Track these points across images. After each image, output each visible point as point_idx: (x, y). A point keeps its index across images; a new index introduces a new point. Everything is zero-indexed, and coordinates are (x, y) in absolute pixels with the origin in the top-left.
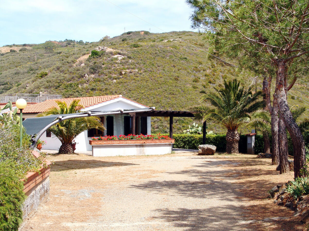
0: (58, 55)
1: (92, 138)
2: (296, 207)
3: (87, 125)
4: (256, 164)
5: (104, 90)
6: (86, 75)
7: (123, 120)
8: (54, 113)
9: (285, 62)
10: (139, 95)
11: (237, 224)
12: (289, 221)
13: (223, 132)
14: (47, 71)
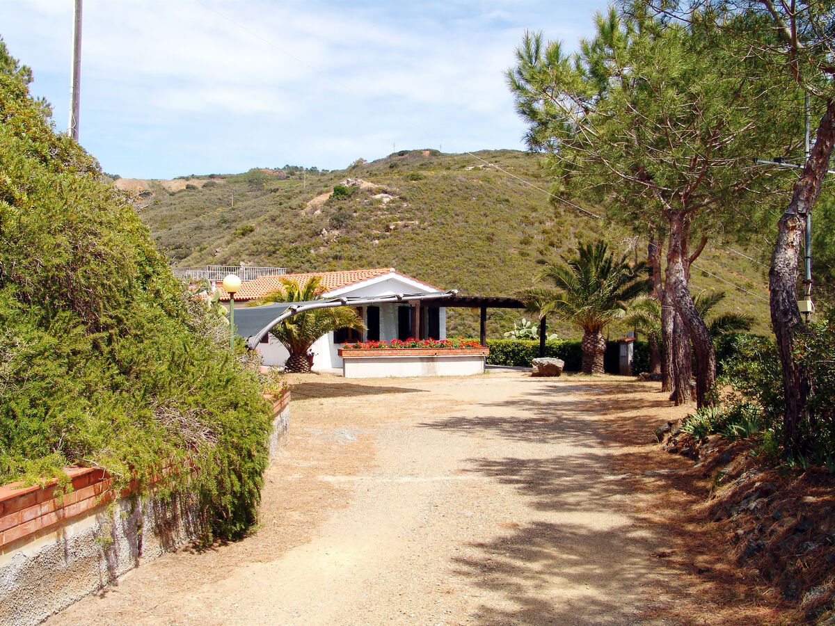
0: (273, 193)
1: (344, 345)
2: (698, 453)
3: (334, 322)
4: (635, 391)
5: (357, 258)
6: (324, 231)
7: (397, 313)
8: (275, 300)
9: (682, 215)
10: (420, 267)
11: (601, 480)
12: (685, 475)
13: (576, 336)
14: (252, 223)
